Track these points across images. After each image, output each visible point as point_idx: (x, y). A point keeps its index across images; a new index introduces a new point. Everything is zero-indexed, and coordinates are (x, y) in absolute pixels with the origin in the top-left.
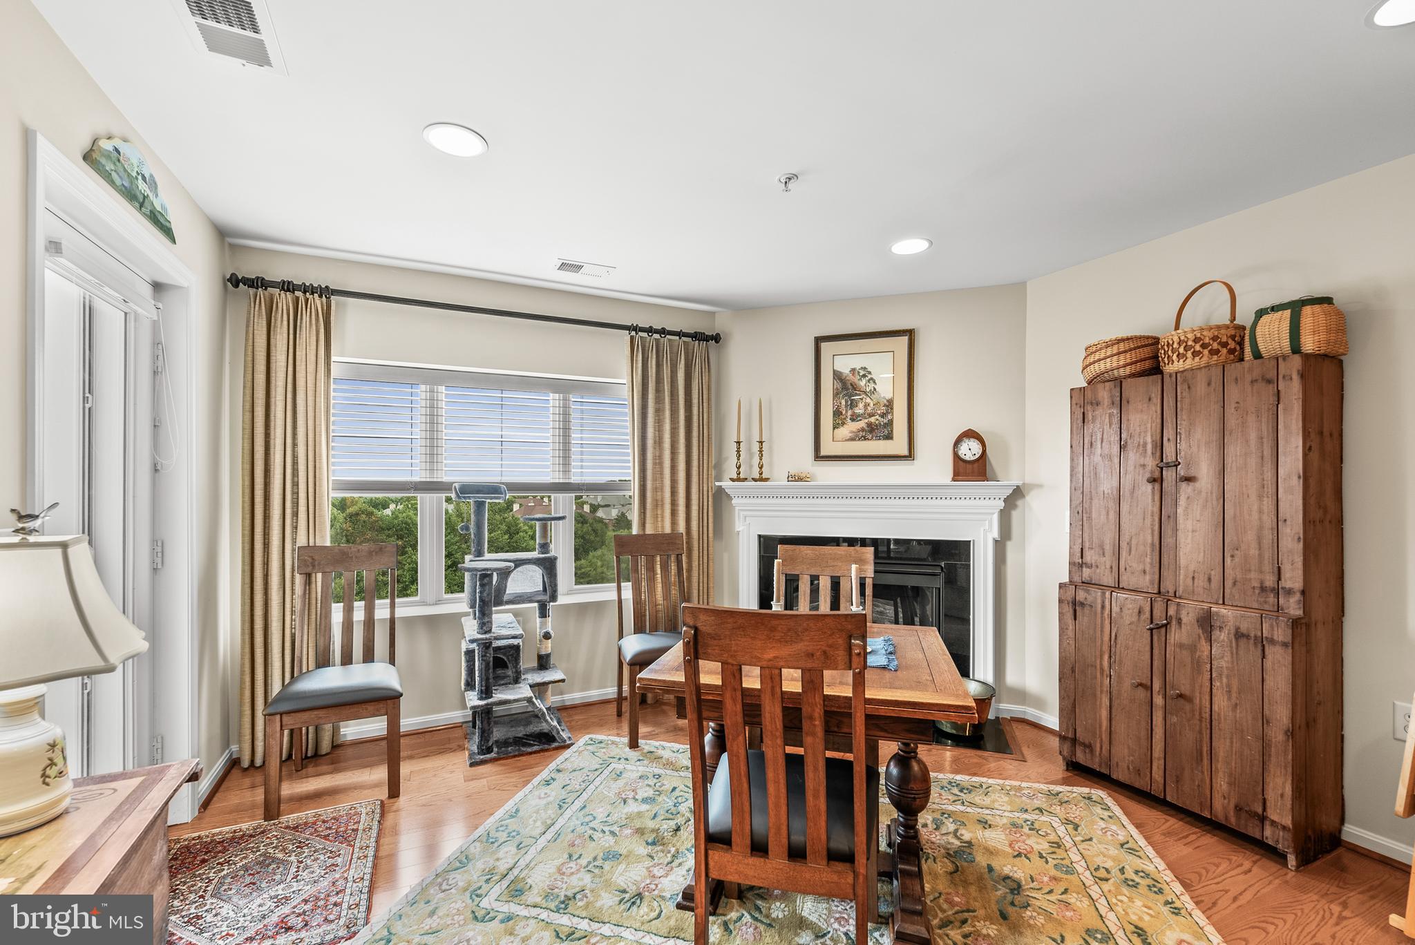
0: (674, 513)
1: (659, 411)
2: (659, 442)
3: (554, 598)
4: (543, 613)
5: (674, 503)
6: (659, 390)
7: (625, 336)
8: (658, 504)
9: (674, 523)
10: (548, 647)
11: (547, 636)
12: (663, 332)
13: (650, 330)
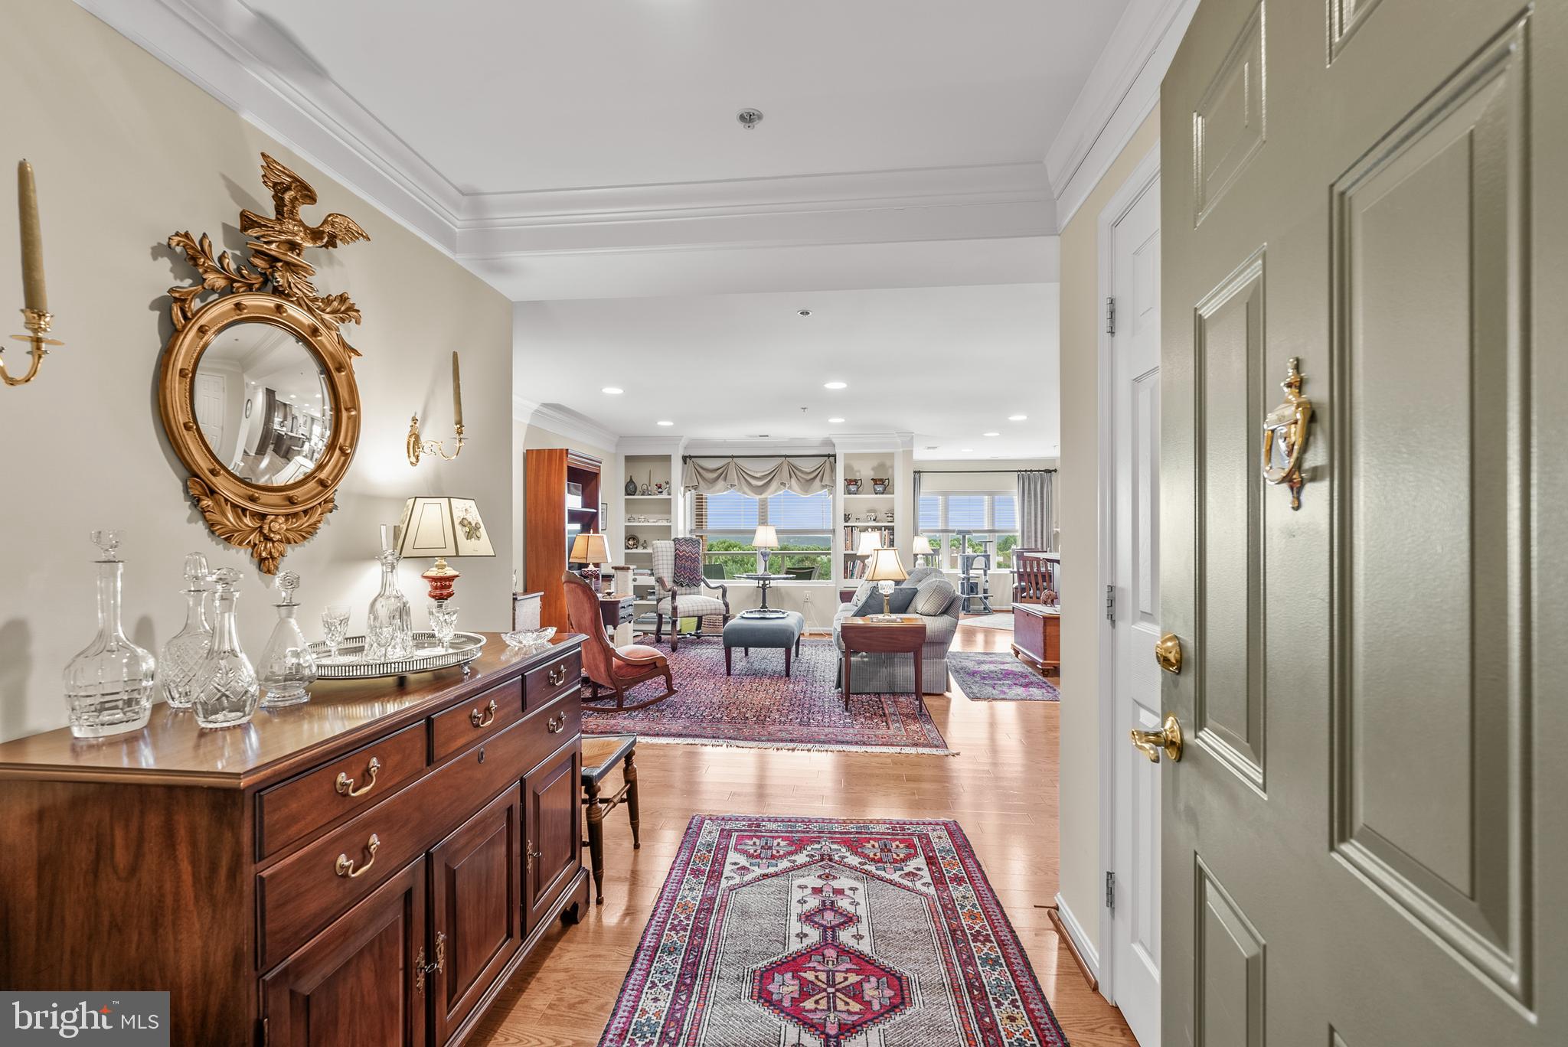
0: (1036, 541)
1: (1029, 501)
2: (1029, 513)
3: (989, 569)
4: (985, 575)
5: (1036, 537)
6: (1029, 493)
7: (1016, 474)
8: (1029, 537)
9: (1036, 545)
10: (987, 586)
11: (987, 581)
12: (1031, 471)
13: (1026, 471)
